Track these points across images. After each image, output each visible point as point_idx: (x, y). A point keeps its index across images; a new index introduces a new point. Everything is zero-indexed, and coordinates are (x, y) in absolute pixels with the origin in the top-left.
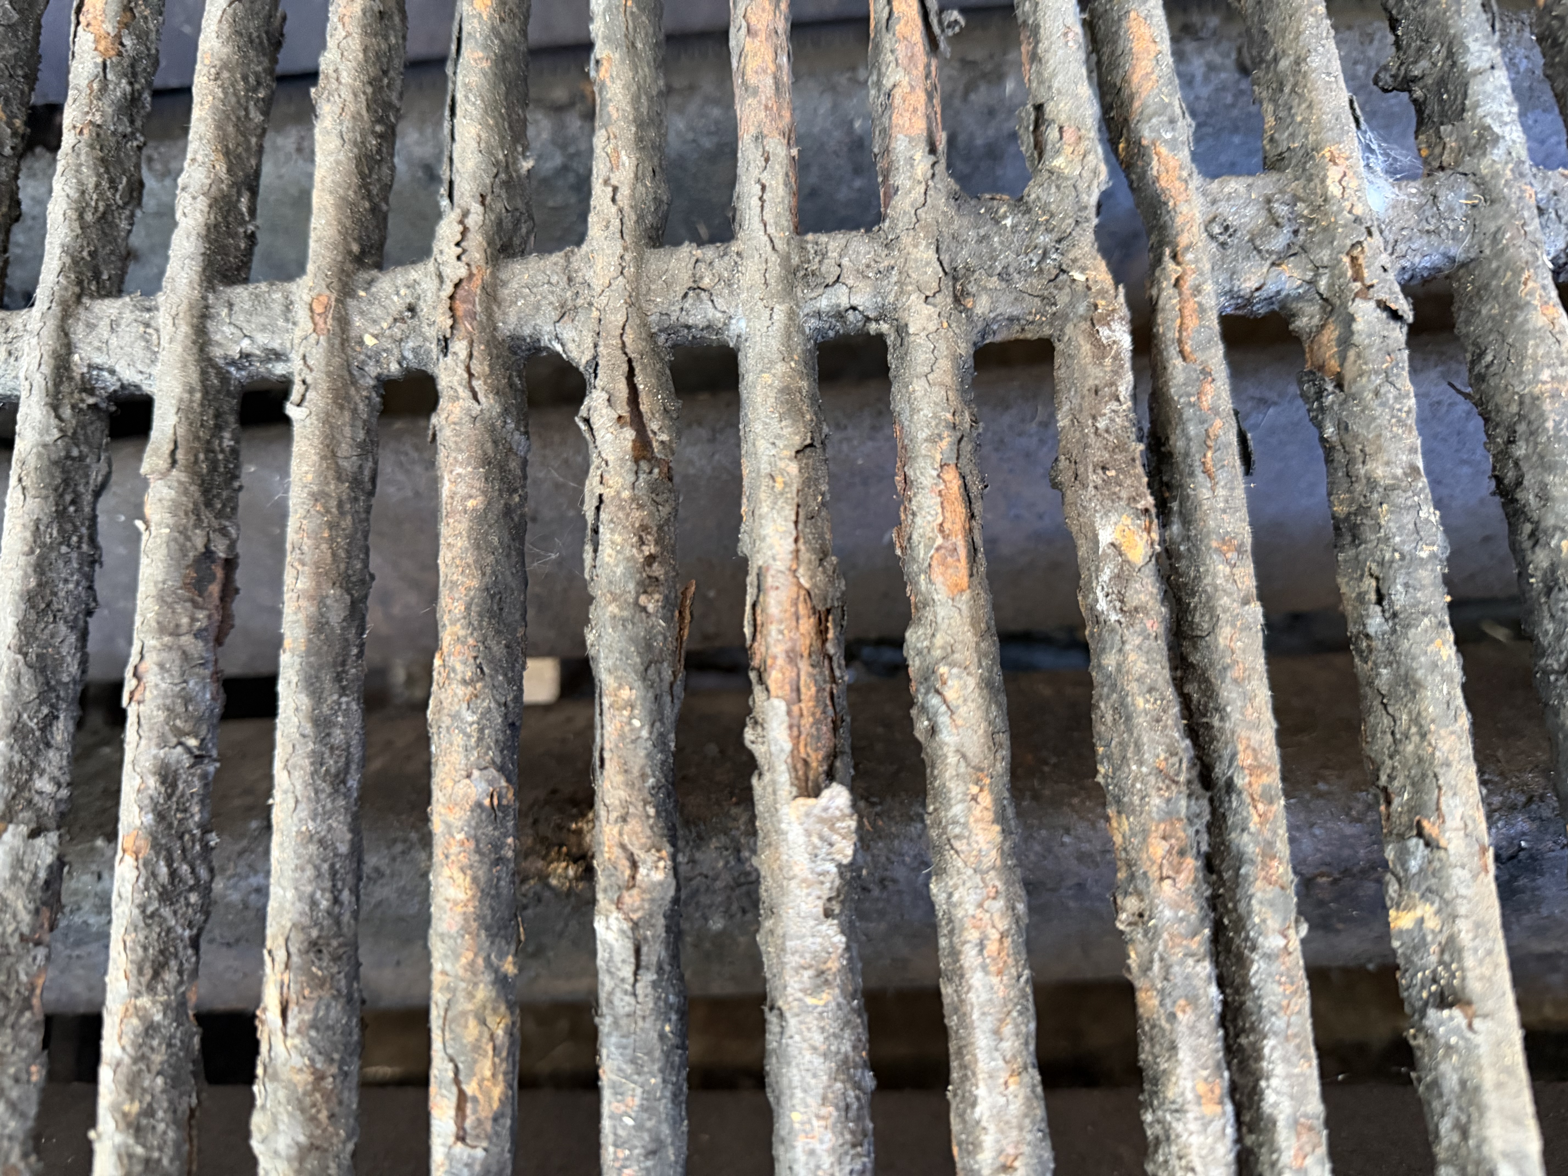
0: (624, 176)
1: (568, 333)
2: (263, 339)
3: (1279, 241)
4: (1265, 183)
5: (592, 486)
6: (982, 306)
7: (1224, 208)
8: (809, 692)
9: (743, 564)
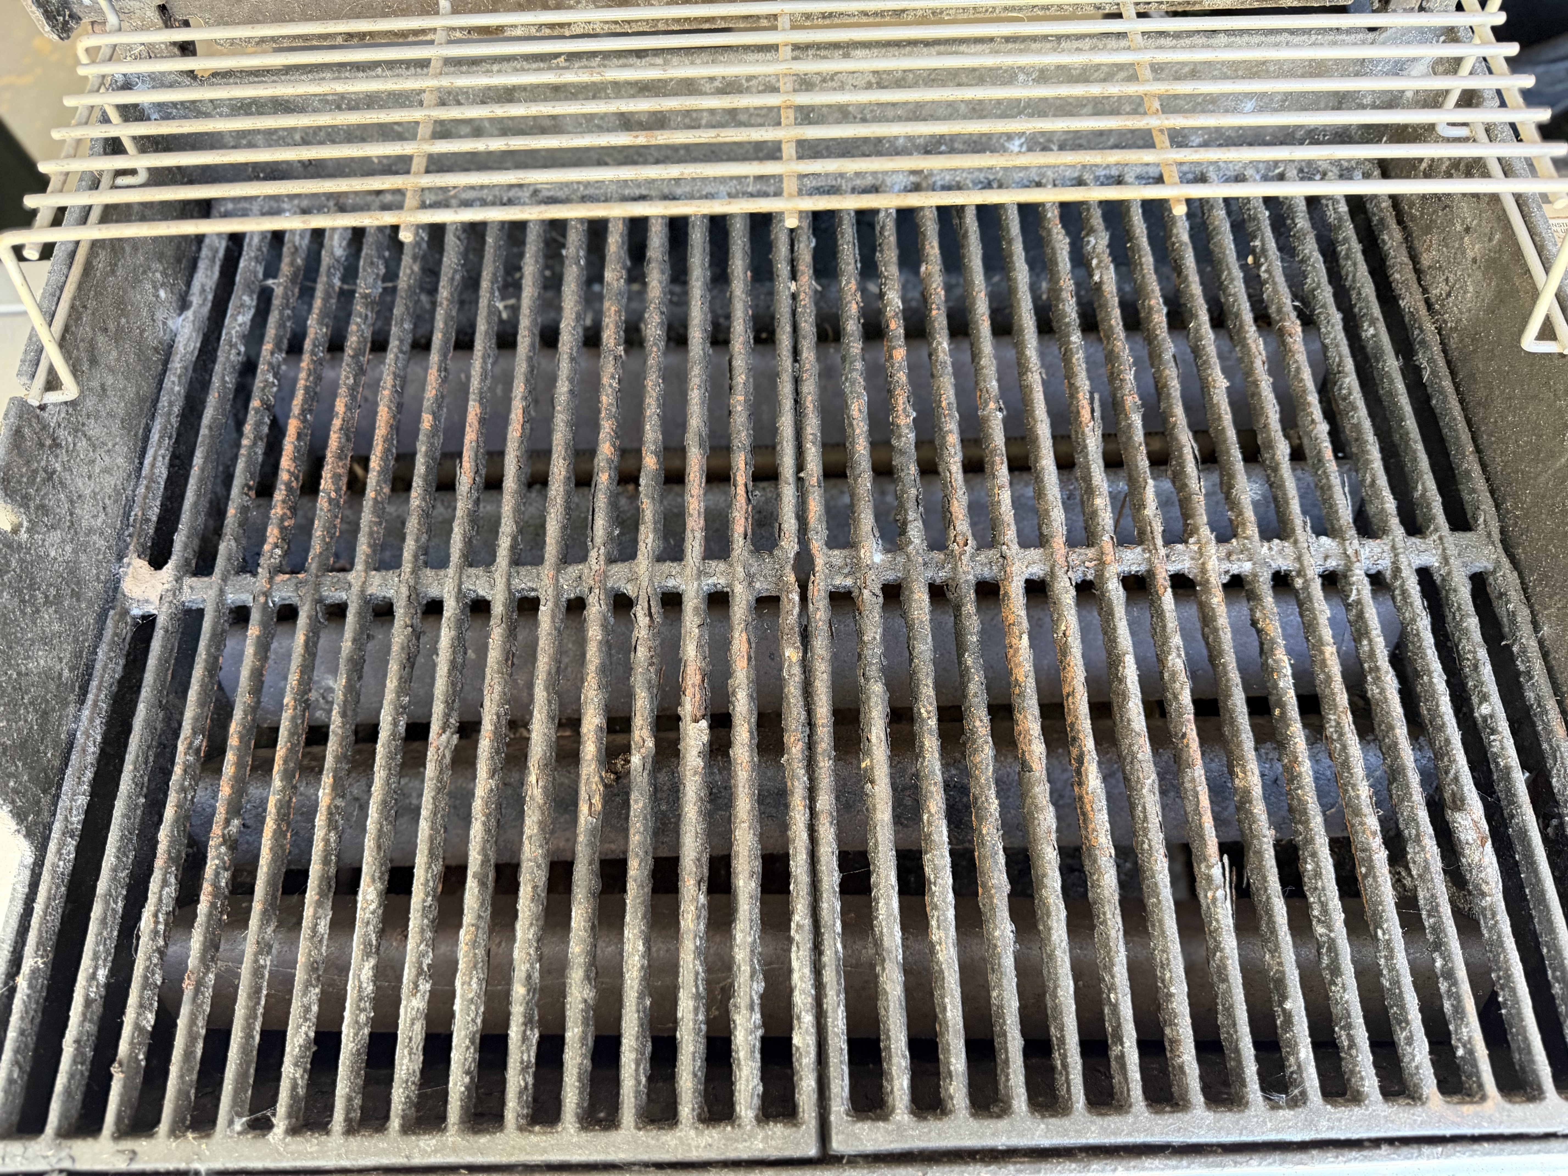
0: (650, 540)
1: (629, 587)
2: (530, 584)
3: (846, 571)
4: (845, 552)
5: (636, 633)
6: (758, 585)
7: (833, 560)
8: (698, 696)
9: (680, 660)
